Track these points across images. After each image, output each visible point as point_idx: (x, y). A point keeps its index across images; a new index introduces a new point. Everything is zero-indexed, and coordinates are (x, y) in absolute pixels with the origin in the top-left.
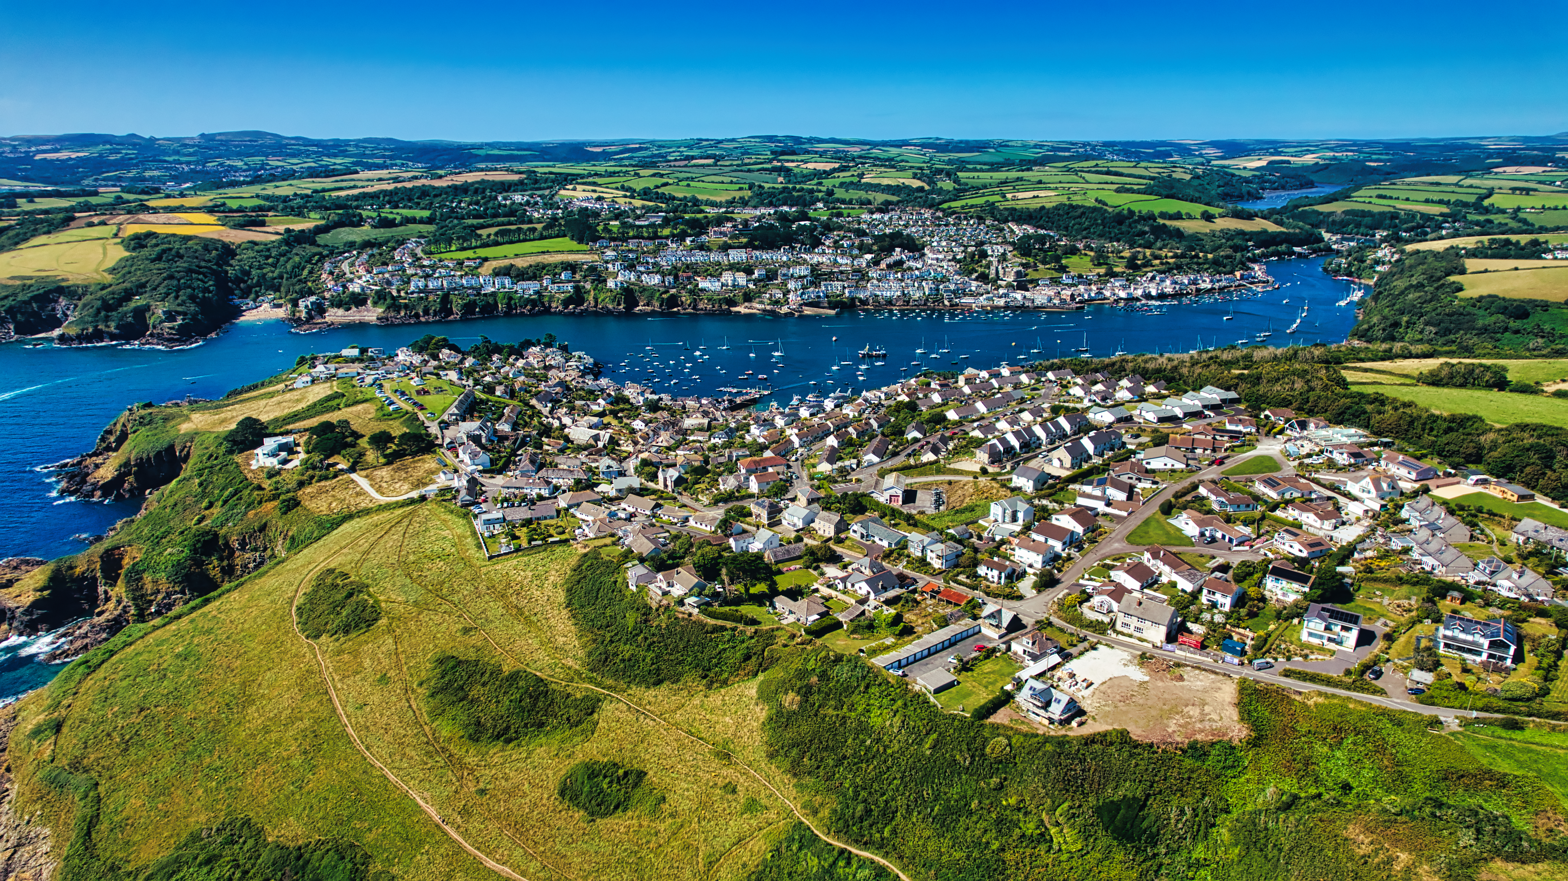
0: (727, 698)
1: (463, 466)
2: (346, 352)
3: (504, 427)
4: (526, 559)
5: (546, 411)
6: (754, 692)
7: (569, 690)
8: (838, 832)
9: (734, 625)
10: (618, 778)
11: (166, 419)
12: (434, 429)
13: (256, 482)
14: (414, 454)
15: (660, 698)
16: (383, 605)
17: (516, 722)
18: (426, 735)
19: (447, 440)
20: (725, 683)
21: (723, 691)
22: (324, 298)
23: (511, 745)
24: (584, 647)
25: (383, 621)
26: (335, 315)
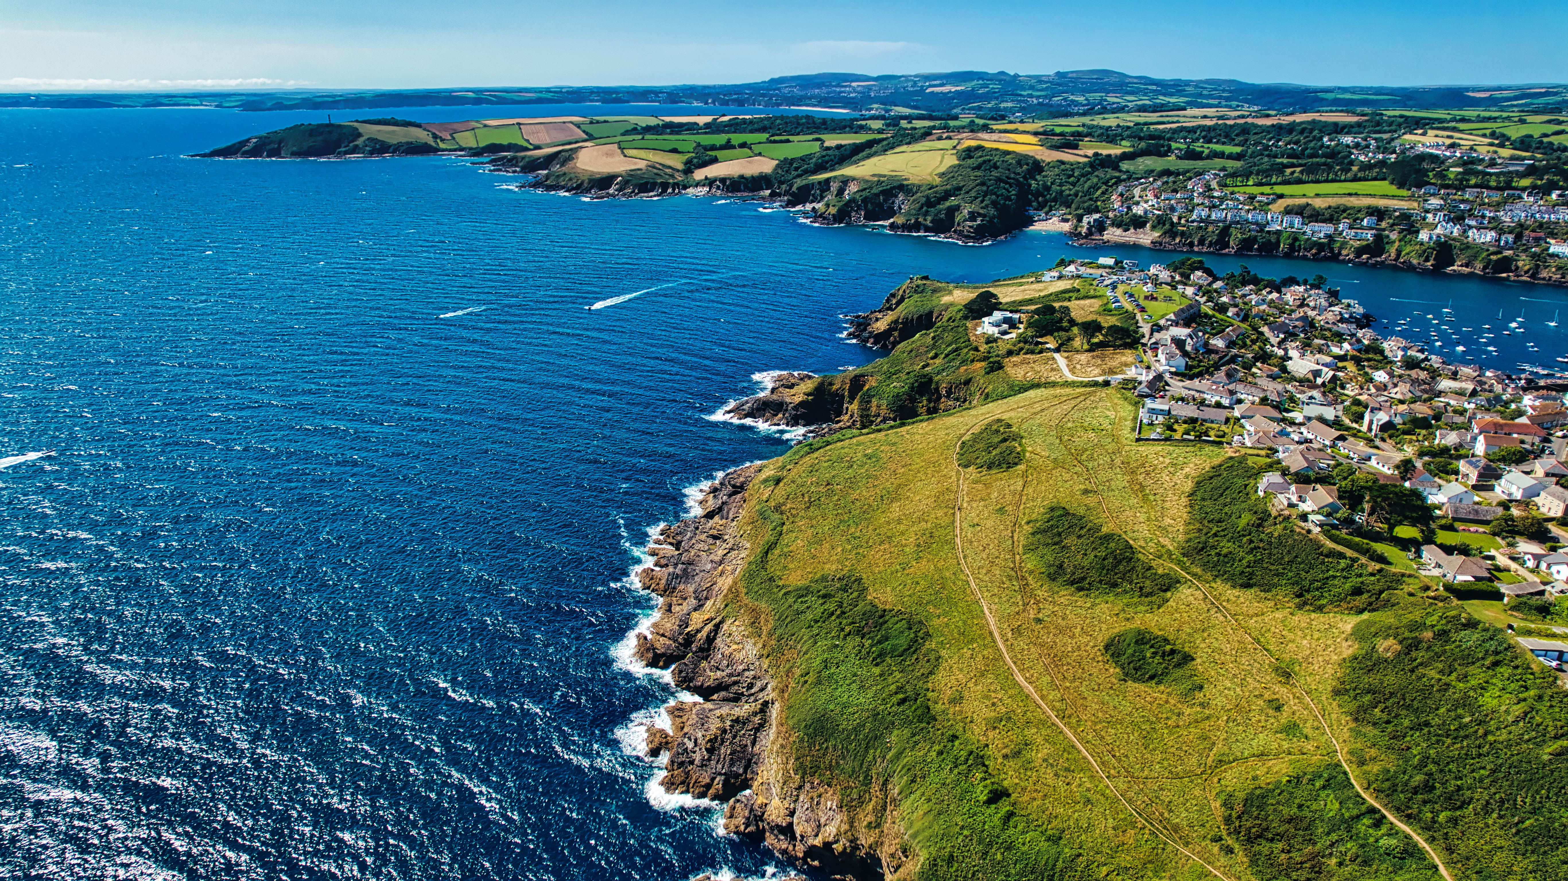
0: (1314, 623)
1: (1157, 365)
2: (1102, 261)
3: (1219, 343)
4: (1171, 448)
5: (1274, 340)
6: (1348, 628)
7: (1153, 564)
8: (1378, 791)
9: (1355, 555)
10: (1164, 653)
11: (934, 291)
12: (1145, 329)
13: (975, 344)
14: (1116, 347)
15: (1242, 600)
16: (1028, 454)
17: (1094, 575)
18: (1014, 562)
19: (1153, 340)
20: (1320, 609)
21: (1313, 615)
22: (1107, 217)
23: (1081, 593)
24: (1186, 533)
25: (1022, 467)
26: (1113, 234)
